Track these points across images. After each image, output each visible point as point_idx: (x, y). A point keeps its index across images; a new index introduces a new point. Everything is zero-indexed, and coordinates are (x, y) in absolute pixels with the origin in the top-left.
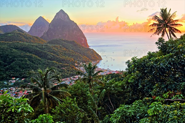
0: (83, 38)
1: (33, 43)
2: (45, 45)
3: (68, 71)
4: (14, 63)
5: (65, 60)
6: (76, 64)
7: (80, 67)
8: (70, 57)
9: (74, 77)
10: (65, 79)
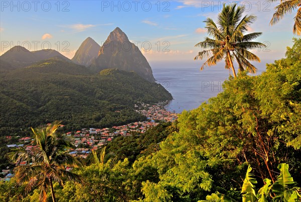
0: (146, 68)
1: (77, 75)
2: (93, 78)
3: (125, 115)
4: (50, 102)
5: (120, 99)
6: (136, 106)
7: (141, 109)
8: (127, 96)
9: (133, 125)
10: (120, 127)
